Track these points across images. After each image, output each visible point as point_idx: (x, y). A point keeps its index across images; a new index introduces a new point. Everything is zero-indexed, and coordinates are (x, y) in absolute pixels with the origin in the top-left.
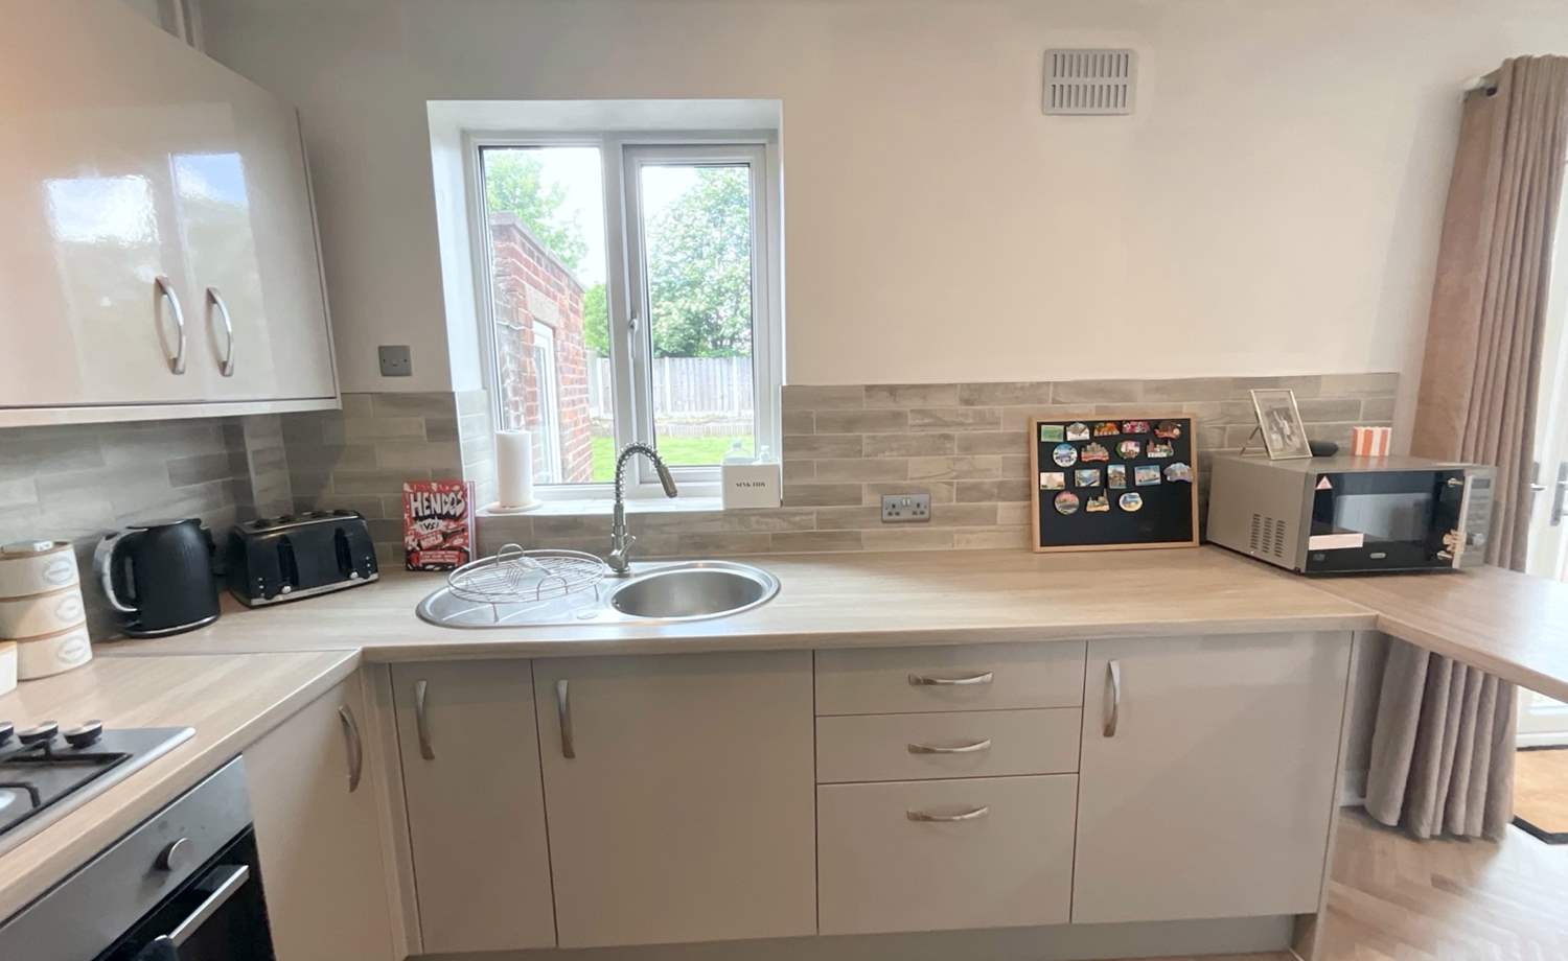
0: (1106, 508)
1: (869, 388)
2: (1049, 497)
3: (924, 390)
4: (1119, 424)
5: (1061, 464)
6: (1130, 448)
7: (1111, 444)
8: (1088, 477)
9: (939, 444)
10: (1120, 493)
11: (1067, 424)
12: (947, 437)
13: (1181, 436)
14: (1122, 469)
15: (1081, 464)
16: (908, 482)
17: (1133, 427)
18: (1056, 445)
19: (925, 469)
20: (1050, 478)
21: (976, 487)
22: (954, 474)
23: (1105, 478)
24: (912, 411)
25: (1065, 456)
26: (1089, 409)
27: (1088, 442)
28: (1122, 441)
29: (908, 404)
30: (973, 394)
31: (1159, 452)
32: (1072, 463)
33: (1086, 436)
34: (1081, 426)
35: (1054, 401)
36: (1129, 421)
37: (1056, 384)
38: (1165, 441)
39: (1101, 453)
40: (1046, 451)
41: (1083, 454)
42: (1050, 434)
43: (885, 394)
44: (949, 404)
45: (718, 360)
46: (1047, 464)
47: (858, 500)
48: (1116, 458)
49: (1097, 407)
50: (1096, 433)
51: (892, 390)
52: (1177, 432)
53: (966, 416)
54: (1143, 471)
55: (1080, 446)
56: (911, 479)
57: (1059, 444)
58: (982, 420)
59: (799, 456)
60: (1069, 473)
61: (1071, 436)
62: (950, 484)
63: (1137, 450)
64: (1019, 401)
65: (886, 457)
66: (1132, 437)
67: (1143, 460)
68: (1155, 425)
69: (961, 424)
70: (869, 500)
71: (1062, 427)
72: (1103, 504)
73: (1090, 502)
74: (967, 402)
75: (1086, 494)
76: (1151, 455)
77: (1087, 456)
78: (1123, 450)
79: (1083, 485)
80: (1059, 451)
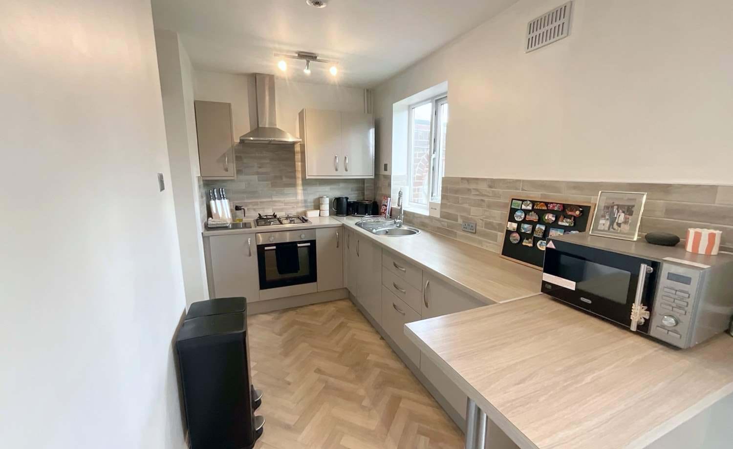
0: (531, 245)
1: (463, 179)
2: (509, 233)
3: (476, 180)
4: (546, 204)
5: (516, 219)
6: (550, 217)
7: (541, 213)
8: (527, 228)
9: (480, 203)
10: (539, 239)
11: (523, 201)
12: (483, 200)
13: (579, 217)
14: (543, 228)
15: (524, 221)
16: (470, 217)
17: (554, 206)
18: (517, 210)
19: (476, 213)
20: (511, 225)
21: (490, 223)
22: (484, 217)
23: (533, 229)
24: (474, 189)
25: (519, 216)
26: (537, 195)
27: (529, 211)
28: (547, 213)
29: (472, 186)
30: (493, 183)
31: (565, 223)
32: (521, 220)
33: (530, 208)
34: (529, 202)
35: (523, 190)
36: (552, 203)
37: (524, 181)
38: (570, 217)
39: (534, 217)
40: (513, 211)
41: (527, 216)
42: (516, 204)
43: (466, 181)
44: (483, 187)
46: (511, 219)
47: (457, 220)
48: (541, 221)
49: (542, 194)
50: (535, 207)
51: (468, 180)
52: (578, 213)
53: (489, 192)
54: (553, 231)
55: (526, 212)
56: (472, 216)
57: (518, 210)
58: (496, 195)
59: (445, 202)
60: (519, 224)
61: (524, 207)
62: (483, 220)
63: (554, 219)
64: (508, 188)
65: (466, 206)
66: (552, 212)
67: (555, 225)
68: (565, 207)
69: (488, 196)
70: (460, 221)
71: (521, 202)
72: (529, 243)
73: (525, 240)
74: (490, 187)
75: (523, 236)
76: (560, 223)
77: (529, 218)
78: (546, 218)
79: (523, 231)
80: (518, 213)
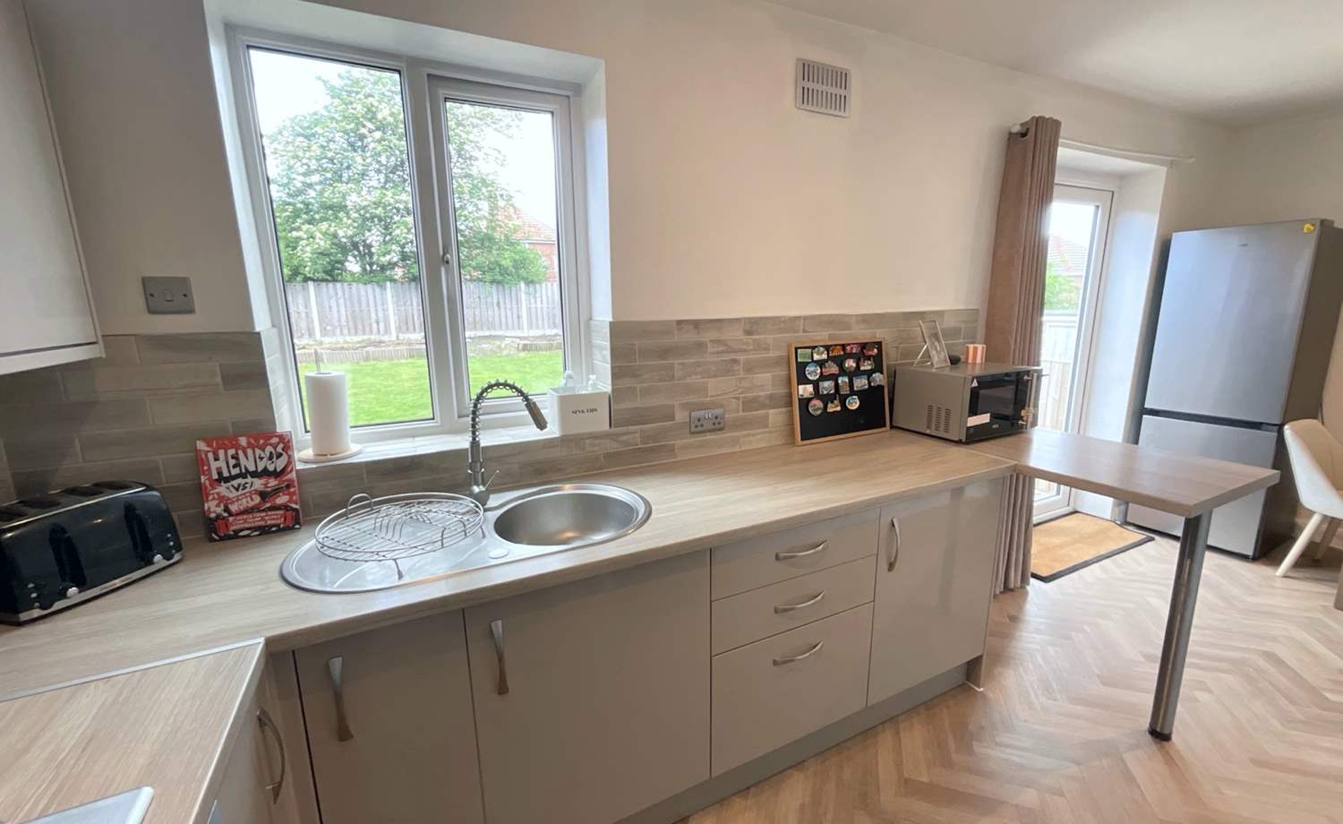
0: (839, 409)
1: (679, 322)
2: (805, 403)
3: (718, 323)
4: (844, 347)
5: (811, 378)
6: (850, 364)
7: (840, 363)
8: (827, 386)
9: (728, 369)
10: (847, 396)
11: (813, 348)
12: (735, 361)
13: (877, 354)
14: (846, 380)
15: (823, 378)
16: (708, 399)
17: (852, 349)
18: (806, 364)
19: (717, 387)
20: (804, 389)
21: (754, 400)
22: (740, 390)
23: (837, 385)
24: (711, 341)
25: (813, 372)
26: (823, 336)
27: (826, 361)
28: (846, 359)
29: (709, 336)
30: (753, 326)
31: (867, 366)
32: (818, 377)
33: (825, 356)
34: (822, 349)
35: (804, 331)
36: (849, 344)
37: (805, 318)
38: (868, 358)
39: (834, 369)
40: (801, 367)
41: (823, 370)
42: (803, 356)
43: (691, 327)
44: (736, 335)
45: (369, 286)
46: (803, 380)
47: (672, 418)
48: (843, 372)
49: (830, 335)
50: (830, 355)
51: (697, 324)
52: (876, 351)
53: (747, 343)
54: (859, 380)
55: (821, 364)
56: (712, 396)
57: (808, 363)
58: (761, 347)
59: (627, 382)
60: (816, 384)
61: (816, 357)
62: (738, 399)
63: (854, 365)
64: (781, 331)
65: (695, 380)
66: (850, 356)
67: (858, 372)
68: (863, 346)
69: (745, 351)
70: (680, 416)
71: (810, 350)
72: (837, 406)
73: (830, 405)
74: (748, 333)
75: (826, 399)
76: (862, 368)
77: (827, 371)
78: (846, 365)
79: (825, 392)
80: (810, 369)
